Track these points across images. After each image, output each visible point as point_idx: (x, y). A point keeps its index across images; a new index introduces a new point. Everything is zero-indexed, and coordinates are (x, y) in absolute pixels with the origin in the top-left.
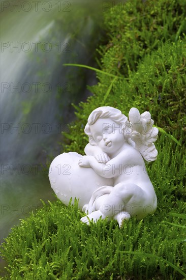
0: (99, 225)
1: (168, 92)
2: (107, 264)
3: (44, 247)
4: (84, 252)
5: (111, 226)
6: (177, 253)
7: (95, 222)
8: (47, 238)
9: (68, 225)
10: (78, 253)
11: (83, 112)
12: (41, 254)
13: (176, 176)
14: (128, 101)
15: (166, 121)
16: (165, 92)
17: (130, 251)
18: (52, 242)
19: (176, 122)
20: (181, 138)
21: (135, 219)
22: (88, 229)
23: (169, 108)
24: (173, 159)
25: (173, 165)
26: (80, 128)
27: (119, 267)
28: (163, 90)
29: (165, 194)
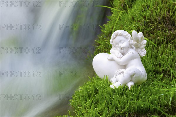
0: (120, 89)
1: (149, 20)
2: (124, 108)
3: (93, 100)
4: (113, 103)
5: (125, 89)
6: (158, 101)
7: (117, 87)
8: (94, 96)
9: (104, 89)
10: (110, 103)
11: (105, 29)
12: (91, 104)
13: (155, 62)
14: (129, 24)
15: (148, 34)
16: (147, 19)
17: (135, 101)
18: (97, 98)
19: (154, 34)
20: (157, 43)
21: (137, 85)
22: (114, 91)
23: (150, 27)
24: (153, 53)
25: (153, 56)
26: (104, 38)
27: (130, 109)
28: (146, 18)
29: (150, 71)
